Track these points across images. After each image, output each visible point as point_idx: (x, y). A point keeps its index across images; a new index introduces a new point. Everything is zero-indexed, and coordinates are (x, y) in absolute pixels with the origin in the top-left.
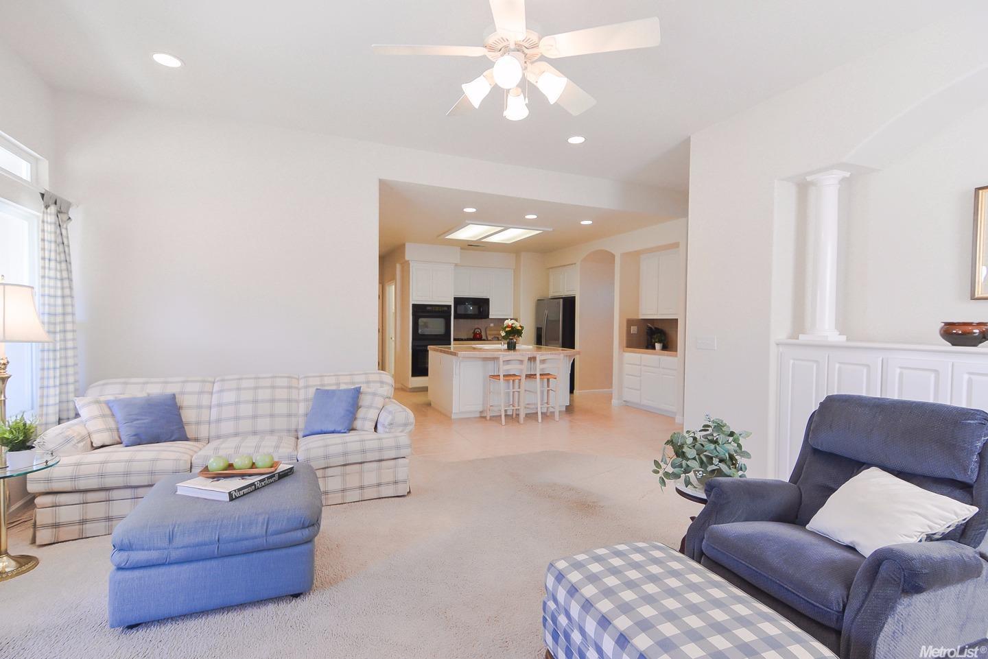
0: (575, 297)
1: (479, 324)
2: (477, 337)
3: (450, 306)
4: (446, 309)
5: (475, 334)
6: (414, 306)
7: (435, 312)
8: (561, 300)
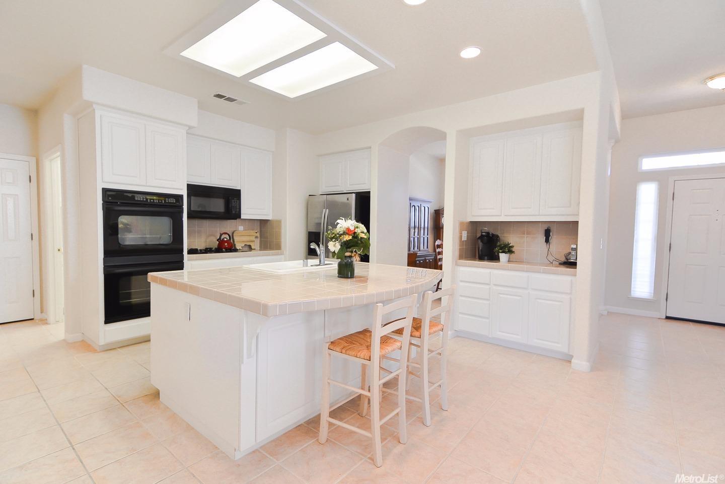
0: (369, 193)
1: (228, 226)
2: (225, 246)
3: (181, 197)
4: (173, 200)
5: (221, 242)
6: (105, 191)
7: (152, 205)
8: (354, 195)
